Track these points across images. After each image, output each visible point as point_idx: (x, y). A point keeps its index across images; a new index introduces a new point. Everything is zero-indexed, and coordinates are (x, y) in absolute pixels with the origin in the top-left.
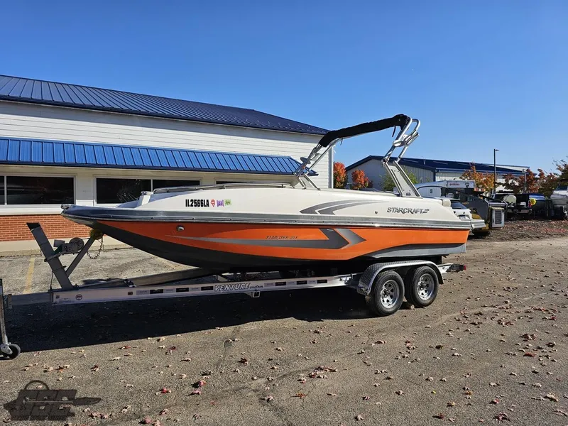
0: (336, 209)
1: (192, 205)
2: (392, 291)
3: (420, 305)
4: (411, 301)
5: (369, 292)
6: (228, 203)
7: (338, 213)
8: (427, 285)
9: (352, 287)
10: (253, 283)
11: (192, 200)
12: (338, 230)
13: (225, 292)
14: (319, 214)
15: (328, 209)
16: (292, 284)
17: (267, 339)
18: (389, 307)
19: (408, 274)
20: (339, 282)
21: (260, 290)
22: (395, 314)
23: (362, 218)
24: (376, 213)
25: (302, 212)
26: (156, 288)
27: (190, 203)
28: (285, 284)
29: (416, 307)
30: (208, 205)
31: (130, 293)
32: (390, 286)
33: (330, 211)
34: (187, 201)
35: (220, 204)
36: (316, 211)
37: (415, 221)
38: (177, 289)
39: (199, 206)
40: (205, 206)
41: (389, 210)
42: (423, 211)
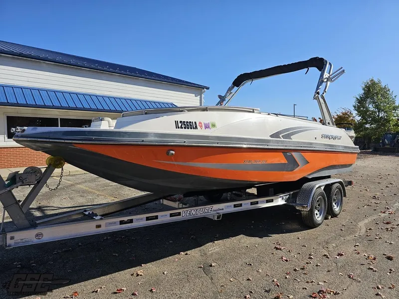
0: (293, 134)
1: (182, 128)
2: (319, 205)
3: (334, 215)
4: (330, 213)
5: (309, 208)
6: (214, 125)
7: (294, 138)
8: (337, 199)
10: (216, 207)
12: (294, 154)
13: (192, 217)
14: (283, 139)
15: (288, 133)
16: (247, 205)
18: (318, 219)
20: (280, 201)
21: (221, 212)
22: (322, 225)
23: (308, 144)
24: (316, 138)
25: (271, 136)
26: (126, 219)
27: (180, 125)
28: (241, 205)
29: (332, 217)
30: (196, 128)
31: (99, 226)
33: (288, 136)
34: (177, 123)
35: (207, 127)
36: (281, 136)
37: (336, 146)
38: (146, 218)
39: (188, 128)
40: (194, 128)
41: (322, 137)
42: (339, 137)
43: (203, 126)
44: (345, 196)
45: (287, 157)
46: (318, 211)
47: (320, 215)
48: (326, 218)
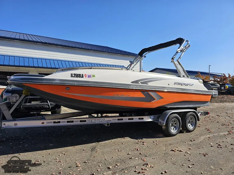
0: (149, 81)
2: (175, 124)
3: (189, 131)
4: (184, 129)
5: (164, 124)
6: (94, 76)
7: (150, 84)
8: (192, 122)
9: (156, 122)
10: (106, 119)
11: (74, 74)
12: (150, 93)
14: (141, 84)
15: (145, 81)
16: (126, 119)
17: (113, 148)
18: (174, 132)
19: (183, 115)
20: (148, 119)
21: (110, 122)
22: (177, 136)
23: (162, 87)
24: (169, 84)
25: (132, 82)
28: (122, 119)
29: (187, 132)
30: (83, 77)
31: (43, 123)
32: (174, 121)
33: (146, 83)
34: (72, 74)
35: (89, 76)
36: (139, 82)
37: (187, 89)
38: (67, 121)
41: (175, 84)
42: (191, 85)
43: (87, 76)
44: (199, 120)
45: (144, 94)
46: (175, 127)
47: (176, 130)
48: (181, 132)
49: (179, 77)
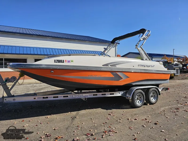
0: (117, 64)
1: (57, 62)
2: (140, 98)
3: (151, 104)
4: (147, 102)
5: (131, 98)
6: (72, 61)
7: (118, 66)
8: (154, 96)
9: (124, 96)
10: (84, 95)
11: (57, 60)
12: (118, 73)
13: (73, 98)
14: (110, 67)
15: (114, 64)
16: (99, 95)
17: (89, 117)
18: (139, 104)
19: (147, 91)
20: (118, 94)
21: (87, 97)
22: (141, 107)
23: (128, 69)
24: (133, 66)
25: (103, 65)
26: (45, 96)
27: (56, 61)
28: (97, 95)
29: (150, 104)
30: (64, 62)
31: (35, 98)
32: (139, 96)
33: (114, 65)
35: (69, 62)
36: (109, 65)
37: (149, 70)
38: (53, 97)
39: (60, 62)
40: (62, 62)
41: (139, 66)
42: (152, 66)
43: (67, 62)
44: (160, 95)
45: (113, 75)
46: (140, 100)
47: (141, 102)
48: (145, 104)
49: (142, 60)
